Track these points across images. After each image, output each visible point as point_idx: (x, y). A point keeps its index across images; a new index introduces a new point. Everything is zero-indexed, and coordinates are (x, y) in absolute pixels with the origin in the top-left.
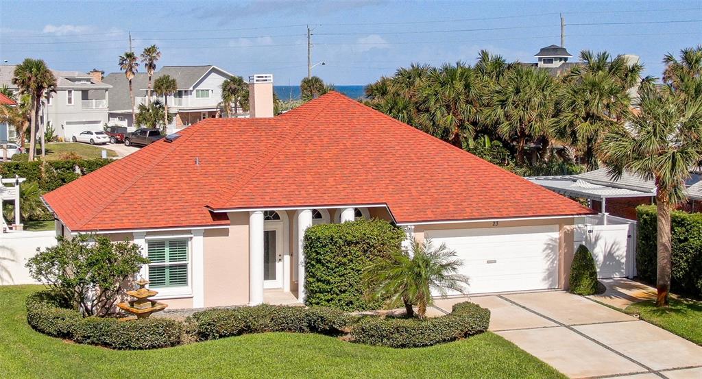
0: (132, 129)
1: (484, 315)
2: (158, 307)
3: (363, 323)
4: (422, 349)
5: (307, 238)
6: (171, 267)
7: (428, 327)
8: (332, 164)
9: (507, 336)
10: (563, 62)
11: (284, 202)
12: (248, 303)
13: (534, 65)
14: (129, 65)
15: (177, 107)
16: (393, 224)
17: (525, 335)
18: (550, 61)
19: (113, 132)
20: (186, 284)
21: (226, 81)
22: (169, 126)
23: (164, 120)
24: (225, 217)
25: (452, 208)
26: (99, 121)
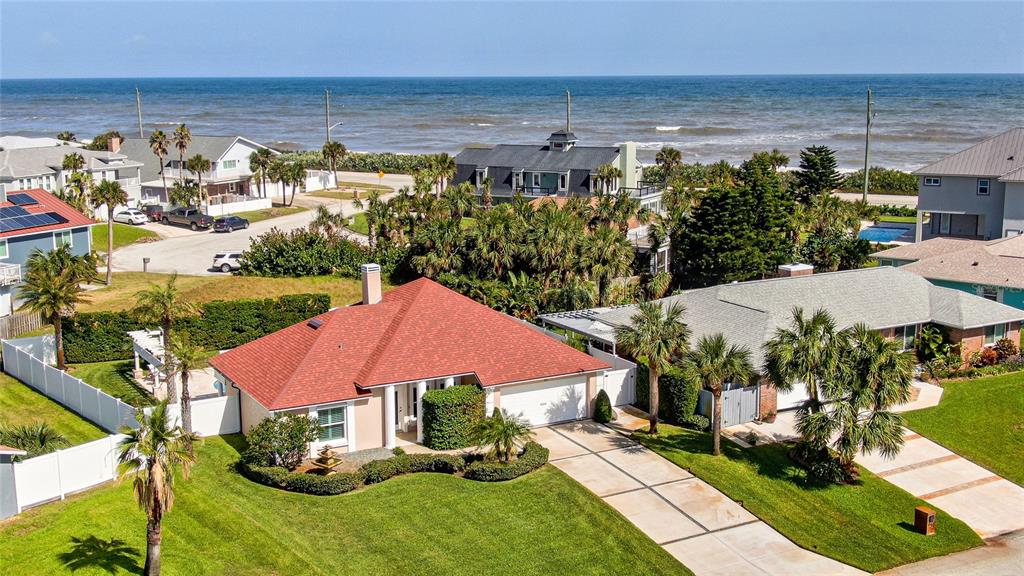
1: (546, 452)
3: (475, 467)
4: (510, 481)
5: (424, 400)
6: (333, 427)
7: (513, 468)
9: (558, 465)
10: (571, 145)
11: (408, 377)
12: (384, 445)
13: (546, 148)
14: (160, 143)
15: (206, 178)
16: (479, 386)
17: (570, 463)
18: (560, 145)
19: (149, 211)
20: (343, 436)
21: (254, 153)
22: (203, 203)
23: (198, 196)
24: (369, 391)
25: (518, 372)
26: (132, 199)
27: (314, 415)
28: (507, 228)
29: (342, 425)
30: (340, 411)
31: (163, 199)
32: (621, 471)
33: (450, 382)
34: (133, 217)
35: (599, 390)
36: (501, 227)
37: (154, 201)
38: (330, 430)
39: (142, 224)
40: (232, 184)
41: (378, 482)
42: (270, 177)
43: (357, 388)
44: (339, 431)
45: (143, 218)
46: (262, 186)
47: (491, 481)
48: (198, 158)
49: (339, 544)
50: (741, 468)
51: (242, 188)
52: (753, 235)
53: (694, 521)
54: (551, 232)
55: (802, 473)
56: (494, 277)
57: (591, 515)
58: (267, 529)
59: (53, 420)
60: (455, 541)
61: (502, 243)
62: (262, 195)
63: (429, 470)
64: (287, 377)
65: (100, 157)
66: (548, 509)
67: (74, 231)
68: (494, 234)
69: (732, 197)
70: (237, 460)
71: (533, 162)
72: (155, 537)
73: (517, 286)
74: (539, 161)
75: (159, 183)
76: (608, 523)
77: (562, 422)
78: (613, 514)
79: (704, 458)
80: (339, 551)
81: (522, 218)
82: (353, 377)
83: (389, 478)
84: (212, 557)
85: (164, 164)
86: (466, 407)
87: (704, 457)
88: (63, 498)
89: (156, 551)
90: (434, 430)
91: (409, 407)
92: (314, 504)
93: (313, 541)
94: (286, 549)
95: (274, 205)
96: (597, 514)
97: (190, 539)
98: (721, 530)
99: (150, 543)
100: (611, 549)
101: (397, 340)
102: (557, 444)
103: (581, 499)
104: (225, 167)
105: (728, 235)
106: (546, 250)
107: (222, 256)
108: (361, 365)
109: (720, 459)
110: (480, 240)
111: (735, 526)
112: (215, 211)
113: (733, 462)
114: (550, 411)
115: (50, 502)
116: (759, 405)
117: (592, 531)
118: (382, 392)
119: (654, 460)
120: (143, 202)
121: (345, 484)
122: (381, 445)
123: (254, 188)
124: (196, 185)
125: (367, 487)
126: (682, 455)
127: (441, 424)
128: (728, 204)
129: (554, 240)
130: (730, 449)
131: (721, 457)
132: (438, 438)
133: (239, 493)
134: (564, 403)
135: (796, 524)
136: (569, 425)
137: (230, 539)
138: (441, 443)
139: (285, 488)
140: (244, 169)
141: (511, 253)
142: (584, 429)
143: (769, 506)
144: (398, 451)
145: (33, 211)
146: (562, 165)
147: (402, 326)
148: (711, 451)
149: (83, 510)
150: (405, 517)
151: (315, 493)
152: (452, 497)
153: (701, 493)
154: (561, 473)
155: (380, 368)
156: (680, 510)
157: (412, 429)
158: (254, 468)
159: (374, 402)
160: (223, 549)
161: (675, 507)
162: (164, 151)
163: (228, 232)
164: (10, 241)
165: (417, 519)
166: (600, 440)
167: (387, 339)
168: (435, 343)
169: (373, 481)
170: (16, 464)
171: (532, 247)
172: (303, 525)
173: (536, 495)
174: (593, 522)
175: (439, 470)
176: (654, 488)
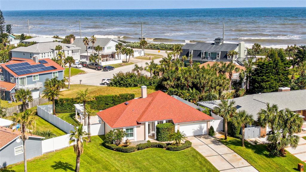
1: (190, 144)
4: (179, 151)
5: (156, 127)
9: (194, 147)
10: (222, 43)
11: (152, 120)
12: (145, 140)
13: (213, 44)
14: (86, 41)
15: (101, 53)
16: (173, 123)
17: (199, 147)
18: (218, 43)
19: (83, 64)
20: (133, 136)
21: (117, 45)
22: (100, 61)
23: (98, 59)
24: (140, 124)
25: (185, 119)
26: (77, 60)
27: (124, 130)
28: (190, 74)
29: (133, 133)
30: (132, 129)
31: (87, 60)
32: (213, 150)
33: (164, 122)
34: (77, 66)
35: (210, 126)
36: (188, 73)
37: (84, 60)
38: (129, 134)
39: (80, 68)
40: (110, 55)
41: (141, 150)
42: (122, 52)
43: (137, 123)
44: (132, 135)
45: (80, 66)
46: (119, 55)
47: (173, 151)
48: (98, 46)
49: (128, 166)
50: (250, 151)
51: (113, 56)
52: (273, 77)
53: (231, 165)
54: (204, 75)
55: (268, 153)
56: (186, 89)
57: (200, 162)
58: (109, 161)
59: (52, 129)
60: (160, 166)
61: (189, 78)
62: (119, 59)
63: (156, 147)
64: (117, 119)
65: (67, 46)
66: (188, 159)
67: (59, 72)
68: (186, 76)
69: (266, 65)
70: (102, 142)
71: (208, 49)
72: (78, 161)
73: (192, 93)
74: (210, 48)
75: (85, 54)
76: (205, 164)
77: (197, 135)
78: (207, 161)
80: (128, 168)
81: (195, 70)
82: (136, 119)
83: (144, 149)
84: (94, 168)
85: (88, 48)
86: (168, 129)
87: (239, 147)
88: (54, 151)
89: (79, 164)
90: (159, 136)
91: (153, 129)
92: (123, 155)
93: (121, 165)
94: (114, 166)
95: (123, 62)
96: (203, 161)
97: (88, 163)
98: (239, 168)
99: (77, 162)
101: (150, 109)
102: (195, 142)
103: (199, 157)
104: (107, 49)
105: (264, 77)
106: (202, 81)
107: (104, 80)
108: (139, 116)
109: (243, 148)
110: (182, 78)
111: (243, 167)
112: (104, 64)
113: (247, 149)
115: (51, 152)
116: (260, 132)
117: (200, 166)
118: (144, 124)
119: (224, 147)
120: (81, 60)
121: (132, 150)
122: (144, 139)
123: (116, 56)
124: (98, 55)
125: (138, 151)
126: (233, 146)
127: (161, 134)
128: (264, 67)
129: (205, 78)
130: (247, 145)
131: (244, 147)
132: (160, 138)
133: (102, 151)
134: (198, 130)
135: (262, 167)
136: (200, 136)
137: (99, 163)
138: (161, 139)
139: (115, 150)
140: (113, 49)
141: (191, 82)
142: (204, 138)
143: (255, 162)
144: (148, 141)
145: (46, 65)
146: (218, 50)
147: (151, 105)
148: (242, 146)
149: (60, 154)
150: (148, 160)
151: (123, 152)
152: (161, 155)
153: (236, 157)
154: (195, 150)
155: (144, 117)
156: (228, 162)
157: (153, 135)
158: (107, 144)
159: (142, 127)
160: (97, 166)
162: (88, 44)
163: (107, 71)
164: (40, 75)
165: (150, 160)
166: (208, 141)
167: (147, 108)
168: (161, 110)
169: (140, 149)
170: (42, 141)
171: (198, 80)
172: (119, 160)
173: (186, 155)
174: (201, 163)
175: (159, 147)
176: (222, 155)
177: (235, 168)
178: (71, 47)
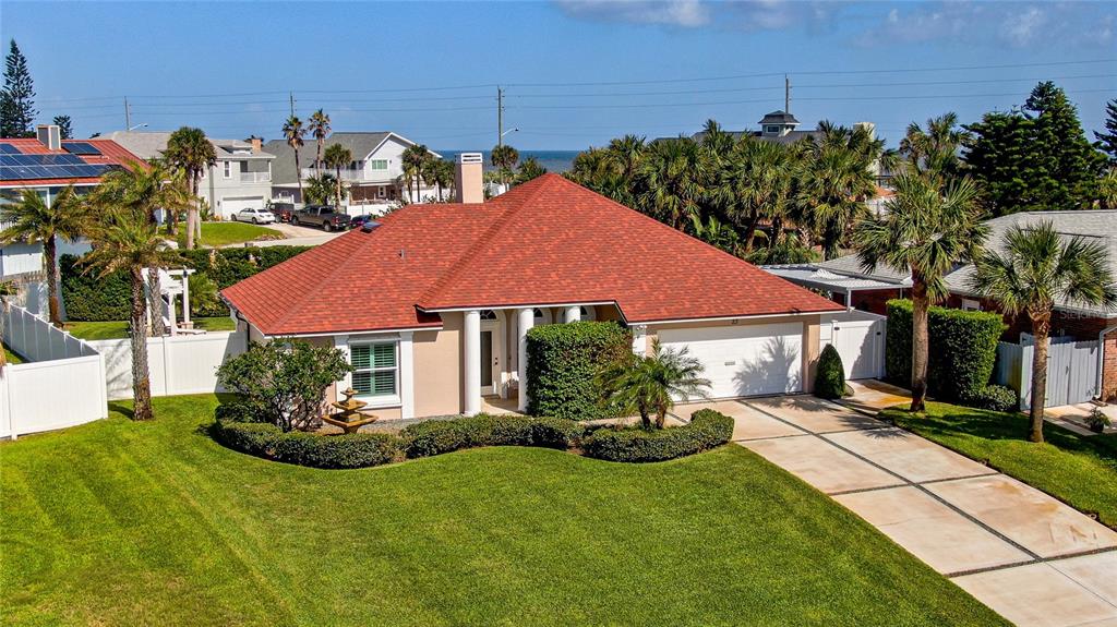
0: (299, 206)
1: (726, 424)
2: (368, 420)
3: (599, 436)
4: (663, 464)
5: (529, 339)
6: (377, 374)
7: (668, 439)
8: (553, 256)
9: (751, 446)
10: (790, 130)
11: (503, 300)
12: (462, 411)
13: (758, 134)
14: (295, 132)
16: (623, 324)
17: (773, 444)
18: (776, 129)
19: (278, 210)
20: (394, 392)
21: (406, 152)
23: (336, 195)
24: (435, 317)
25: (688, 305)
26: (261, 198)
28: (692, 161)
29: (393, 372)
30: (387, 351)
32: (863, 459)
33: (574, 314)
34: (257, 215)
35: (822, 346)
36: (683, 162)
38: (373, 380)
39: (268, 223)
40: (381, 188)
41: (431, 455)
42: (424, 178)
43: (418, 312)
44: (387, 382)
45: (269, 217)
47: (627, 460)
48: (337, 147)
49: (318, 540)
50: (1084, 463)
53: (1007, 540)
57: (807, 519)
61: (685, 183)
62: (415, 201)
63: (523, 443)
65: (222, 145)
66: (724, 505)
68: (673, 171)
73: (703, 234)
76: (841, 534)
77: (761, 395)
78: (849, 520)
79: (1015, 445)
81: (714, 152)
82: (415, 296)
83: (451, 450)
86: (597, 351)
87: (1013, 443)
90: (542, 387)
91: (509, 358)
92: (306, 479)
93: (275, 532)
94: (220, 542)
96: (819, 519)
97: (63, 520)
98: (1064, 557)
100: (847, 577)
101: (493, 249)
102: (751, 425)
103: (788, 494)
104: (374, 167)
105: (1018, 180)
106: (747, 192)
108: (431, 282)
110: (653, 178)
113: (1066, 453)
114: (741, 376)
116: (1102, 374)
117: (808, 544)
118: (459, 322)
119: (923, 447)
120: (274, 201)
121: (374, 452)
122: (458, 412)
123: (405, 190)
124: (335, 181)
125: (409, 461)
126: (974, 442)
127: (554, 377)
129: (759, 178)
131: (1045, 445)
132: (549, 399)
133: (191, 460)
134: (765, 363)
136: (770, 400)
137: (130, 523)
138: (553, 409)
140: (395, 170)
141: (697, 198)
142: (797, 405)
144: (483, 417)
147: (504, 232)
148: (1026, 436)
150: (461, 507)
151: (315, 465)
152: (551, 480)
153: (1015, 496)
154: (754, 457)
155: (458, 285)
156: (976, 521)
157: (511, 393)
159: (447, 338)
161: (968, 517)
162: (300, 142)
165: (478, 510)
166: (825, 418)
169: (423, 452)
171: (727, 190)
172: (269, 508)
173: (705, 483)
174: (811, 530)
175: (538, 442)
176: (925, 486)
177: (1038, 559)
178: (238, 149)
